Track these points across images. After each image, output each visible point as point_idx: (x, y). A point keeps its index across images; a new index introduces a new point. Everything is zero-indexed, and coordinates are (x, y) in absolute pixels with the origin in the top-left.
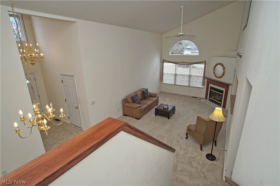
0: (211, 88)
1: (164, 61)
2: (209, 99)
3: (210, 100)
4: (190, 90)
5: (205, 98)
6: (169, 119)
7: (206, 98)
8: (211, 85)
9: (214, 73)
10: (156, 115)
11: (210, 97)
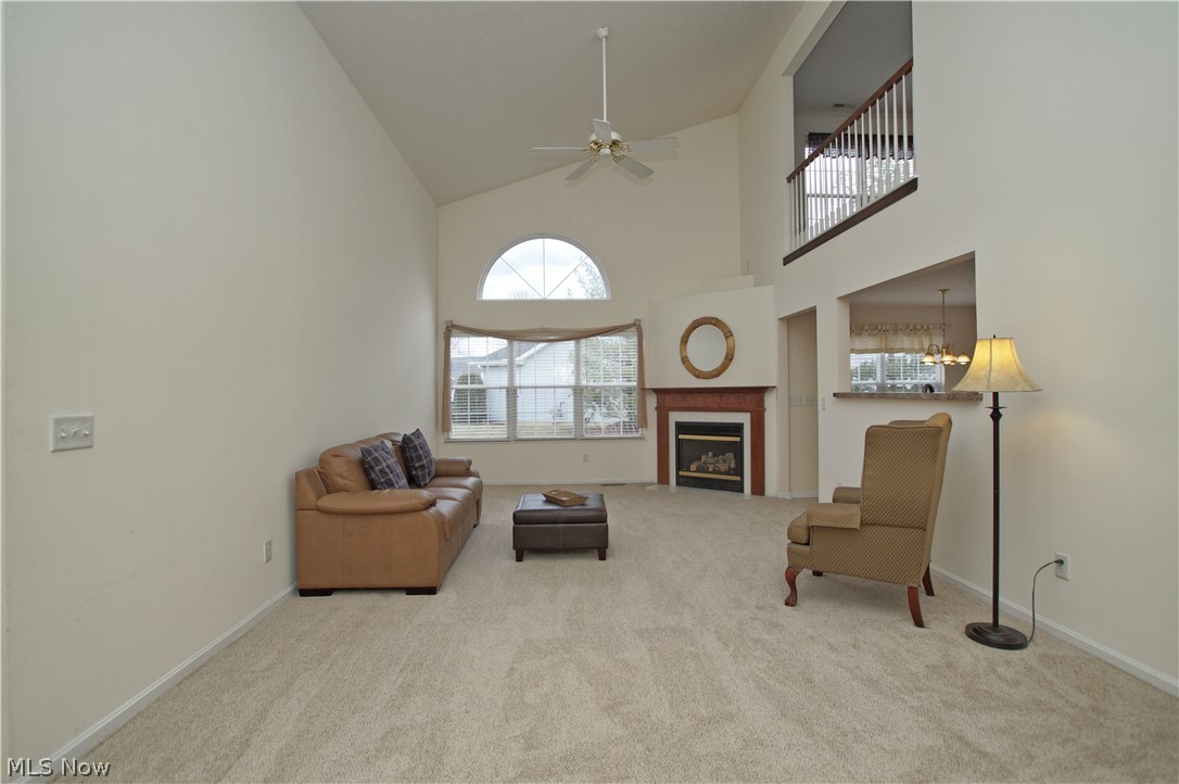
0: (682, 428)
1: (454, 331)
2: (678, 476)
3: (681, 481)
4: (586, 458)
5: (655, 479)
6: (602, 557)
7: (663, 477)
8: (676, 417)
9: (684, 363)
10: (519, 559)
11: (679, 468)
